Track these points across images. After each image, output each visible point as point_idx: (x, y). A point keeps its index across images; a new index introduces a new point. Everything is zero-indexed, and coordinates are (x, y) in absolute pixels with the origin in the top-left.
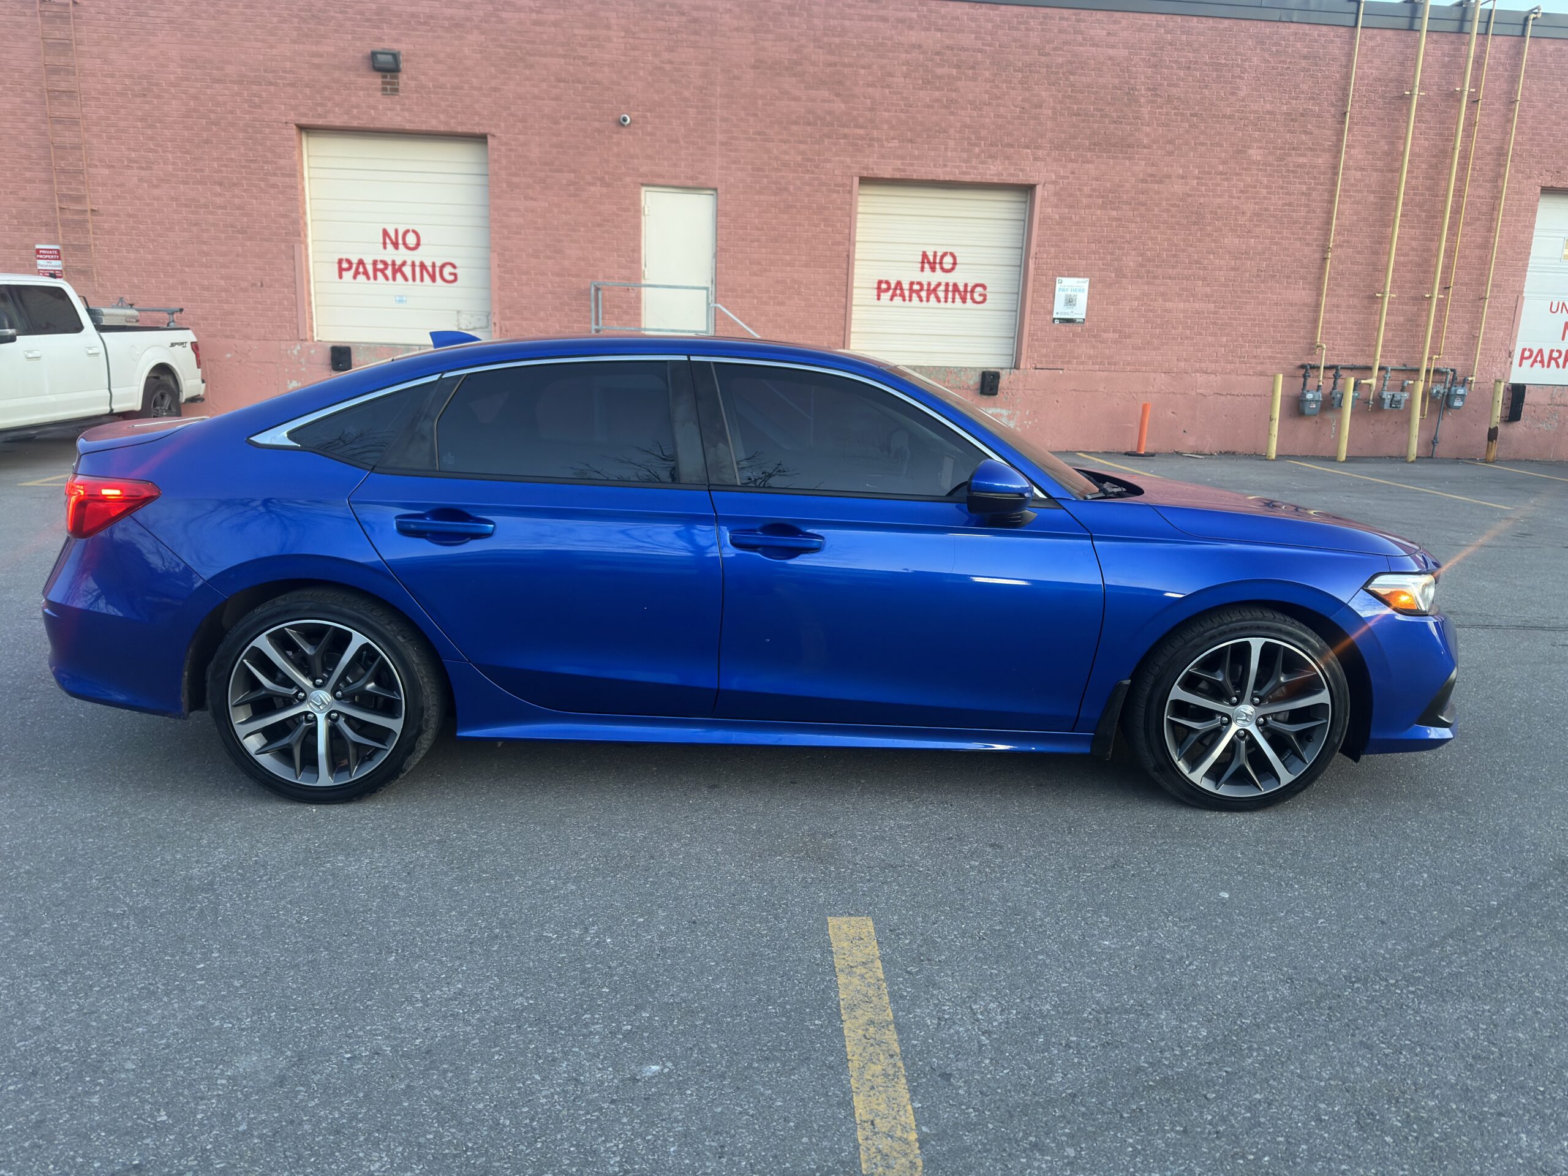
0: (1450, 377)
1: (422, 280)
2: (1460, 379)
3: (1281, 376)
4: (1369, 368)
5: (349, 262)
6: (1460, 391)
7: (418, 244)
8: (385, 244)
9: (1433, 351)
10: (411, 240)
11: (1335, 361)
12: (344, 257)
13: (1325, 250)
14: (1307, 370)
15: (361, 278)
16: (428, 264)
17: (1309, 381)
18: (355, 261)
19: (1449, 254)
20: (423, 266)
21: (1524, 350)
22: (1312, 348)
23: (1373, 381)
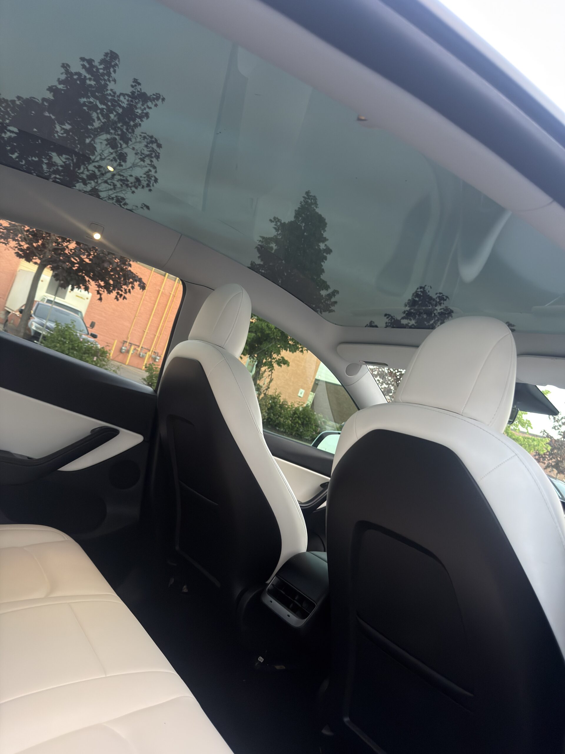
0: (157, 354)
2: (159, 355)
3: (116, 341)
4: (139, 346)
6: (158, 358)
9: (155, 346)
11: (132, 342)
13: (135, 316)
14: (125, 342)
17: (125, 345)
19: (163, 327)
22: (127, 338)
23: (139, 349)
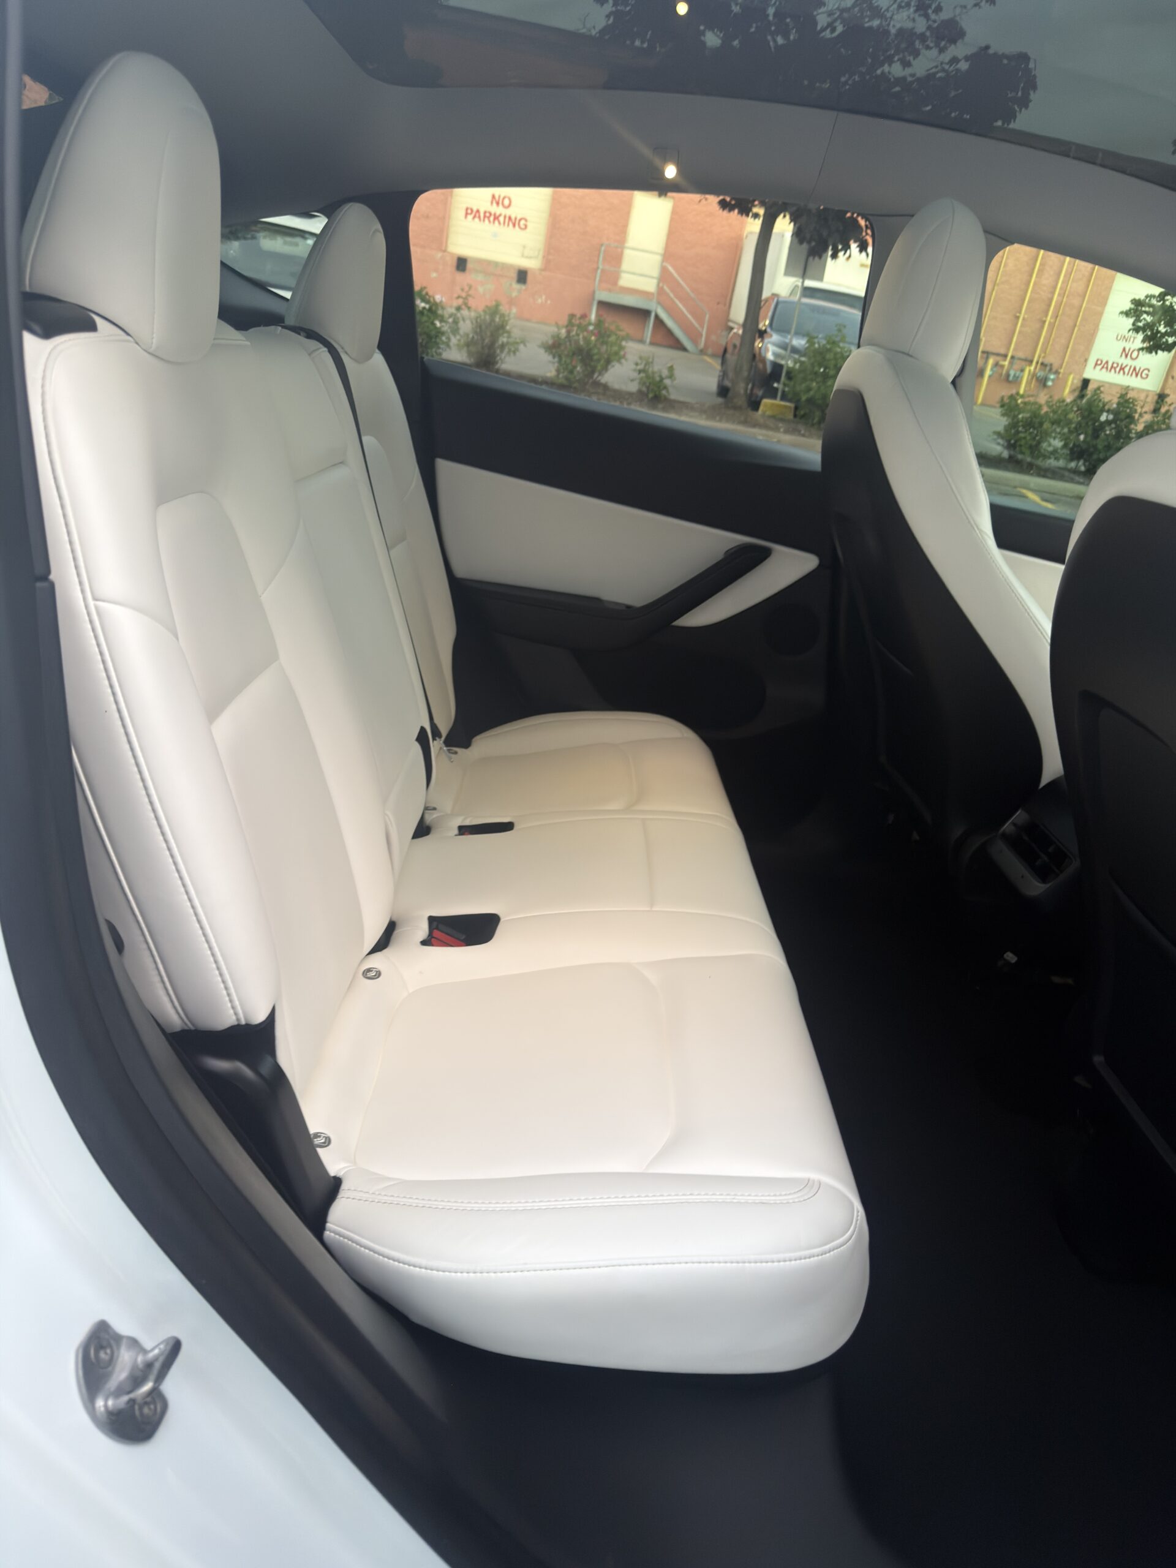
0: (1048, 368)
1: (508, 225)
2: (1054, 370)
4: (1005, 356)
5: (472, 210)
6: (1052, 377)
7: (510, 205)
8: (492, 203)
9: (1042, 351)
10: (506, 202)
11: (989, 349)
12: (469, 206)
15: (477, 220)
16: (513, 217)
18: (475, 210)
20: (510, 218)
21: (1097, 360)
23: (1006, 363)
